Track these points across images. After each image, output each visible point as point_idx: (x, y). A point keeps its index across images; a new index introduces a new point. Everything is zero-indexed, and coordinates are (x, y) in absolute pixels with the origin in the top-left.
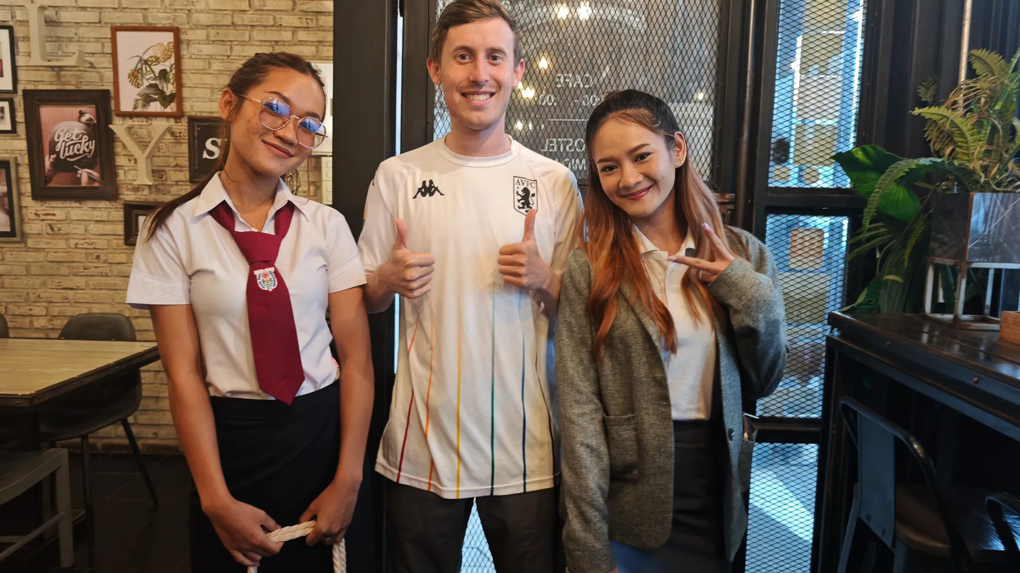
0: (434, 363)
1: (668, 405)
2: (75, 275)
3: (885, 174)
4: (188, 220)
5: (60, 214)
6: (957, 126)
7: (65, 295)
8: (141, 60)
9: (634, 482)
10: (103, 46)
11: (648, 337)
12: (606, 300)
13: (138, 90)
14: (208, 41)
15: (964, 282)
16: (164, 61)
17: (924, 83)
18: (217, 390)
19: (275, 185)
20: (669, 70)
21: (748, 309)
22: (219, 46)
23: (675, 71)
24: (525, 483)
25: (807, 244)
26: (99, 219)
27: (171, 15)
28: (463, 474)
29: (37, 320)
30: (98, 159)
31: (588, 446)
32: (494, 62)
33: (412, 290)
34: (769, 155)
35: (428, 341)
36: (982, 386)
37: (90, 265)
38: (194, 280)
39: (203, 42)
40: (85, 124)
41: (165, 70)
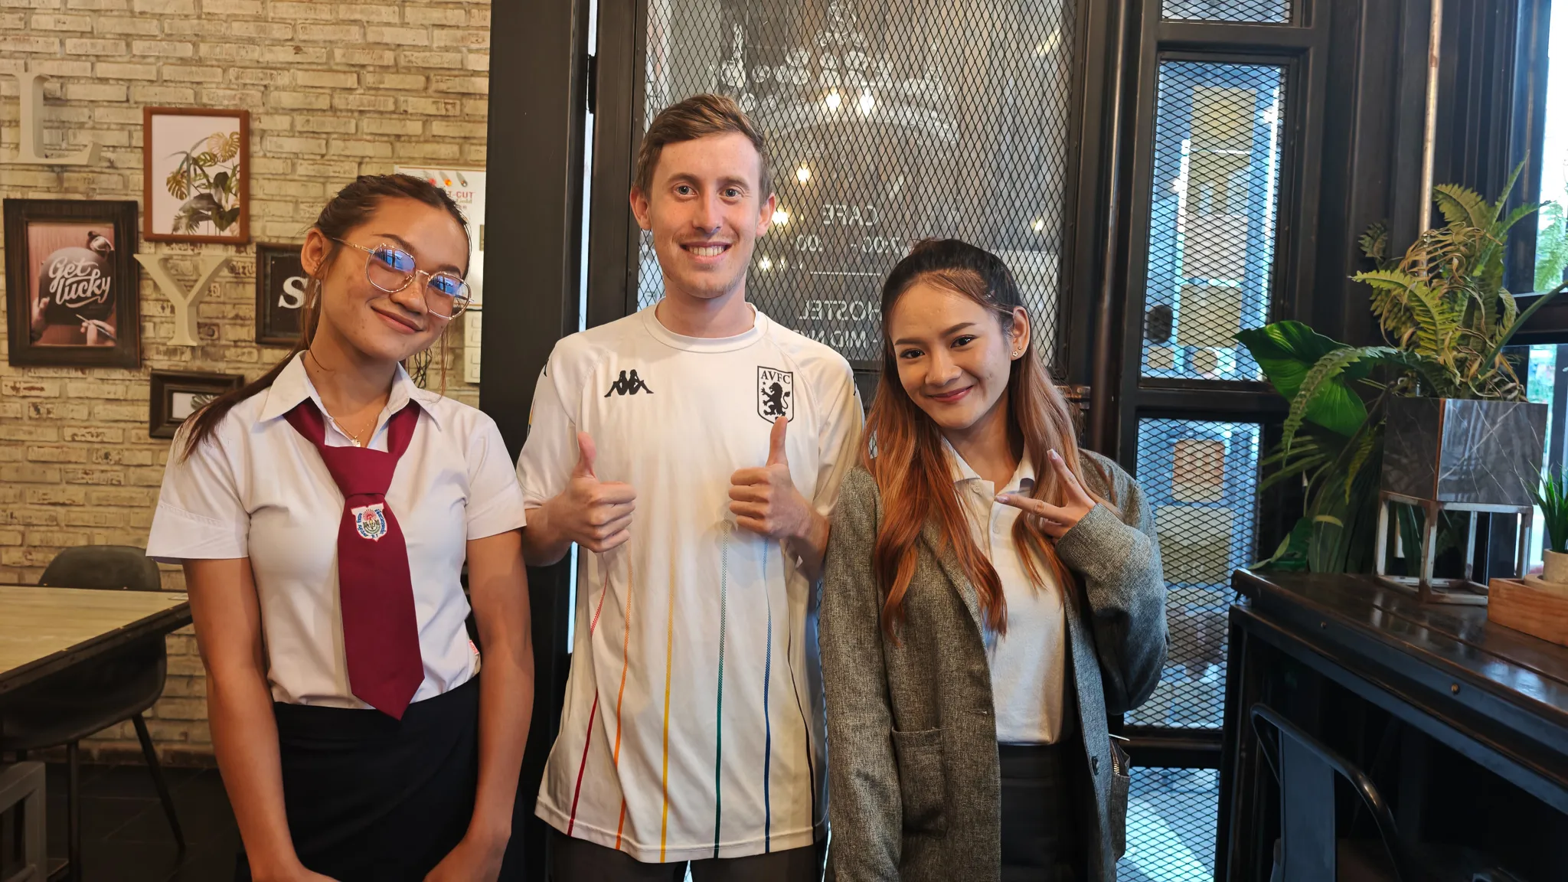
0: (631, 649)
1: (991, 715)
2: (68, 483)
3: (1315, 369)
4: (250, 427)
5: (51, 388)
6: (1419, 300)
7: (54, 514)
8: (187, 158)
9: (941, 834)
10: (130, 136)
11: (962, 609)
12: (902, 548)
13: (181, 203)
14: (292, 132)
15: (1434, 531)
16: (224, 161)
17: (1369, 232)
18: (284, 692)
19: (392, 374)
20: (992, 202)
21: (1115, 582)
22: (310, 140)
23: (1001, 203)
24: (768, 839)
25: (1199, 463)
26: (112, 396)
27: (238, 93)
28: (672, 825)
29: (7, 552)
30: (114, 306)
31: (867, 777)
32: (730, 198)
33: (598, 540)
34: (1142, 329)
35: (621, 614)
36: (1462, 699)
37: (94, 467)
38: (255, 521)
39: (287, 134)
40: (97, 251)
41: (225, 174)
